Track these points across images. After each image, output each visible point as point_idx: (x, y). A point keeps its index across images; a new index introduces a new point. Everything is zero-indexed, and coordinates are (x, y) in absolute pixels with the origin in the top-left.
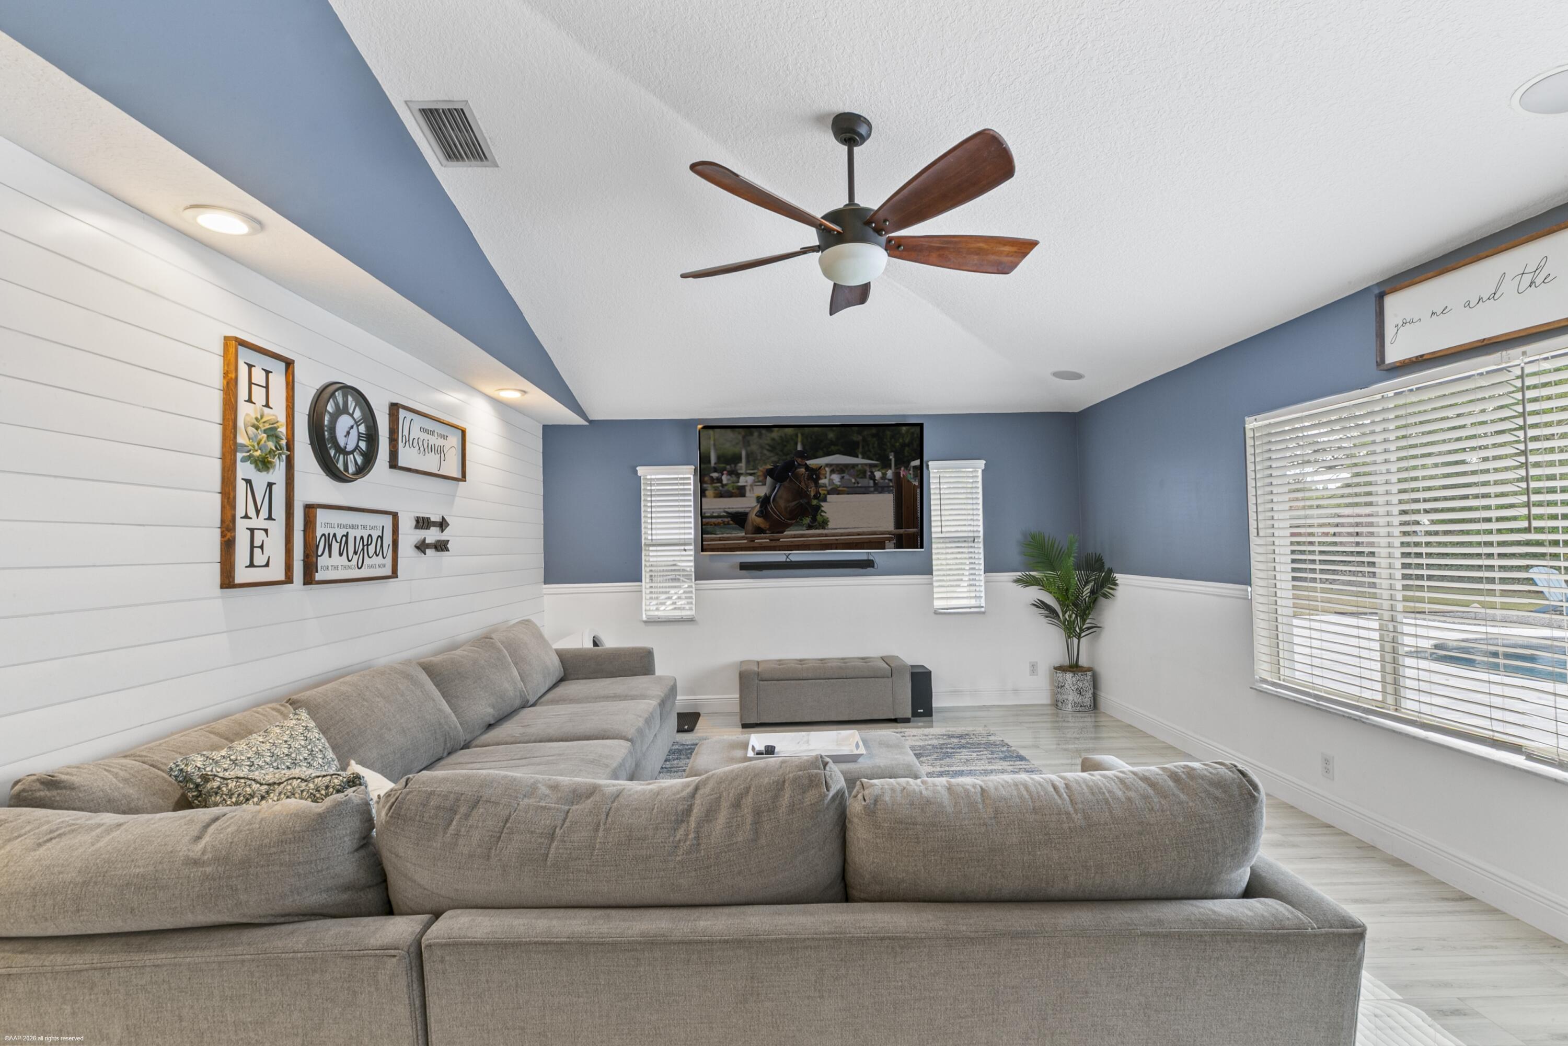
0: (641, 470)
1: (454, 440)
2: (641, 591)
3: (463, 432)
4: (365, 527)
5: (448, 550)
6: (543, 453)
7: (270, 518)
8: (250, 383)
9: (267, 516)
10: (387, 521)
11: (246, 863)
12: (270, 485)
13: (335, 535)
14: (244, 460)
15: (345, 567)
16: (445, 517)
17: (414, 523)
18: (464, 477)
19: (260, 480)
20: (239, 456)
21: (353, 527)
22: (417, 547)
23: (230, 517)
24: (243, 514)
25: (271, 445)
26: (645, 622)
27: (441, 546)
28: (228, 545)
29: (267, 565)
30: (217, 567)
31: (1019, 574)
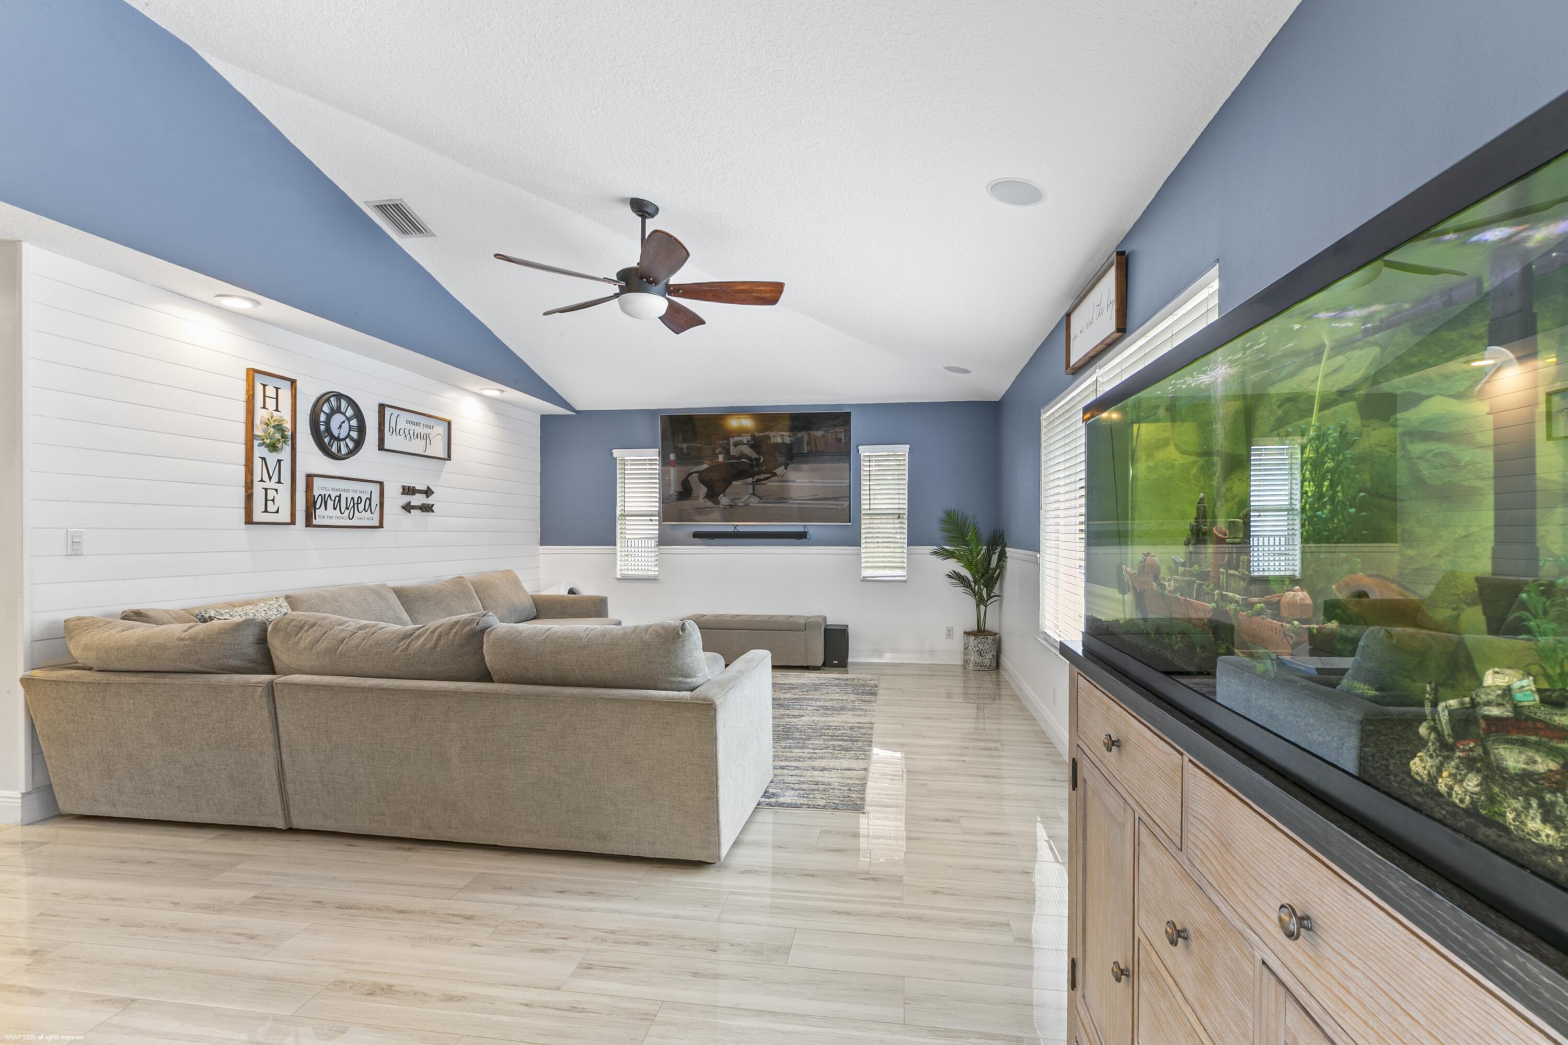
0: (616, 453)
1: (440, 429)
2: (615, 554)
3: (449, 423)
4: (355, 491)
5: (433, 511)
6: (541, 438)
7: (279, 482)
8: (265, 396)
9: (277, 481)
10: (375, 488)
11: (203, 641)
12: (279, 461)
13: (329, 496)
14: (260, 445)
15: (338, 518)
16: (430, 487)
17: (402, 490)
18: (449, 458)
19: (272, 458)
20: (256, 443)
21: (344, 490)
22: (403, 507)
23: (249, 481)
24: (260, 479)
25: (278, 436)
26: (618, 579)
27: (427, 508)
28: (249, 498)
29: (277, 512)
30: (243, 511)
31: (935, 547)
